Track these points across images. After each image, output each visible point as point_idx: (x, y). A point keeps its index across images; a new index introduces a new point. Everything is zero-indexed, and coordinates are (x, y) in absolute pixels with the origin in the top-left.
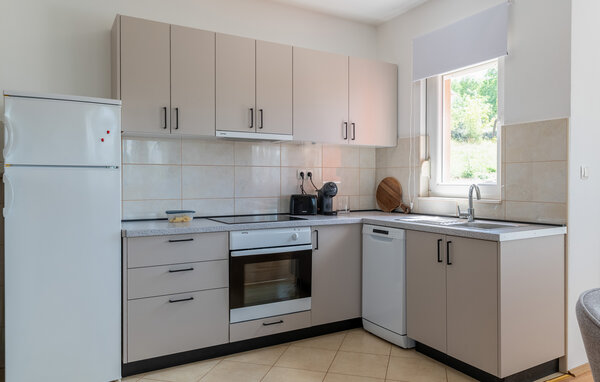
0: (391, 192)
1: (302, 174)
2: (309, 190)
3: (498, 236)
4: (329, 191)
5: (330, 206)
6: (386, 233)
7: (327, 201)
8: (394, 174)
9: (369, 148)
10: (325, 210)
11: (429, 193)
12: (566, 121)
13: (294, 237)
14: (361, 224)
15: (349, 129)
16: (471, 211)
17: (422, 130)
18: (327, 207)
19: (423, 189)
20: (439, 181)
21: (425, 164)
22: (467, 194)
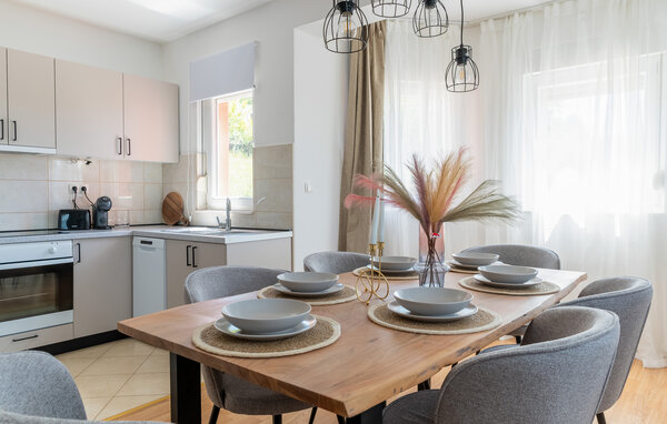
0: (174, 206)
1: (74, 189)
2: (82, 205)
3: (224, 239)
4: (103, 205)
5: (104, 220)
6: (151, 243)
7: (100, 216)
8: (176, 189)
9: (154, 164)
10: (99, 224)
11: (206, 207)
12: (291, 146)
13: (51, 252)
14: (132, 237)
15: (124, 146)
16: (228, 221)
17: (199, 149)
18: (101, 221)
19: (200, 202)
20: (214, 195)
21: (201, 181)
22: (225, 206)
